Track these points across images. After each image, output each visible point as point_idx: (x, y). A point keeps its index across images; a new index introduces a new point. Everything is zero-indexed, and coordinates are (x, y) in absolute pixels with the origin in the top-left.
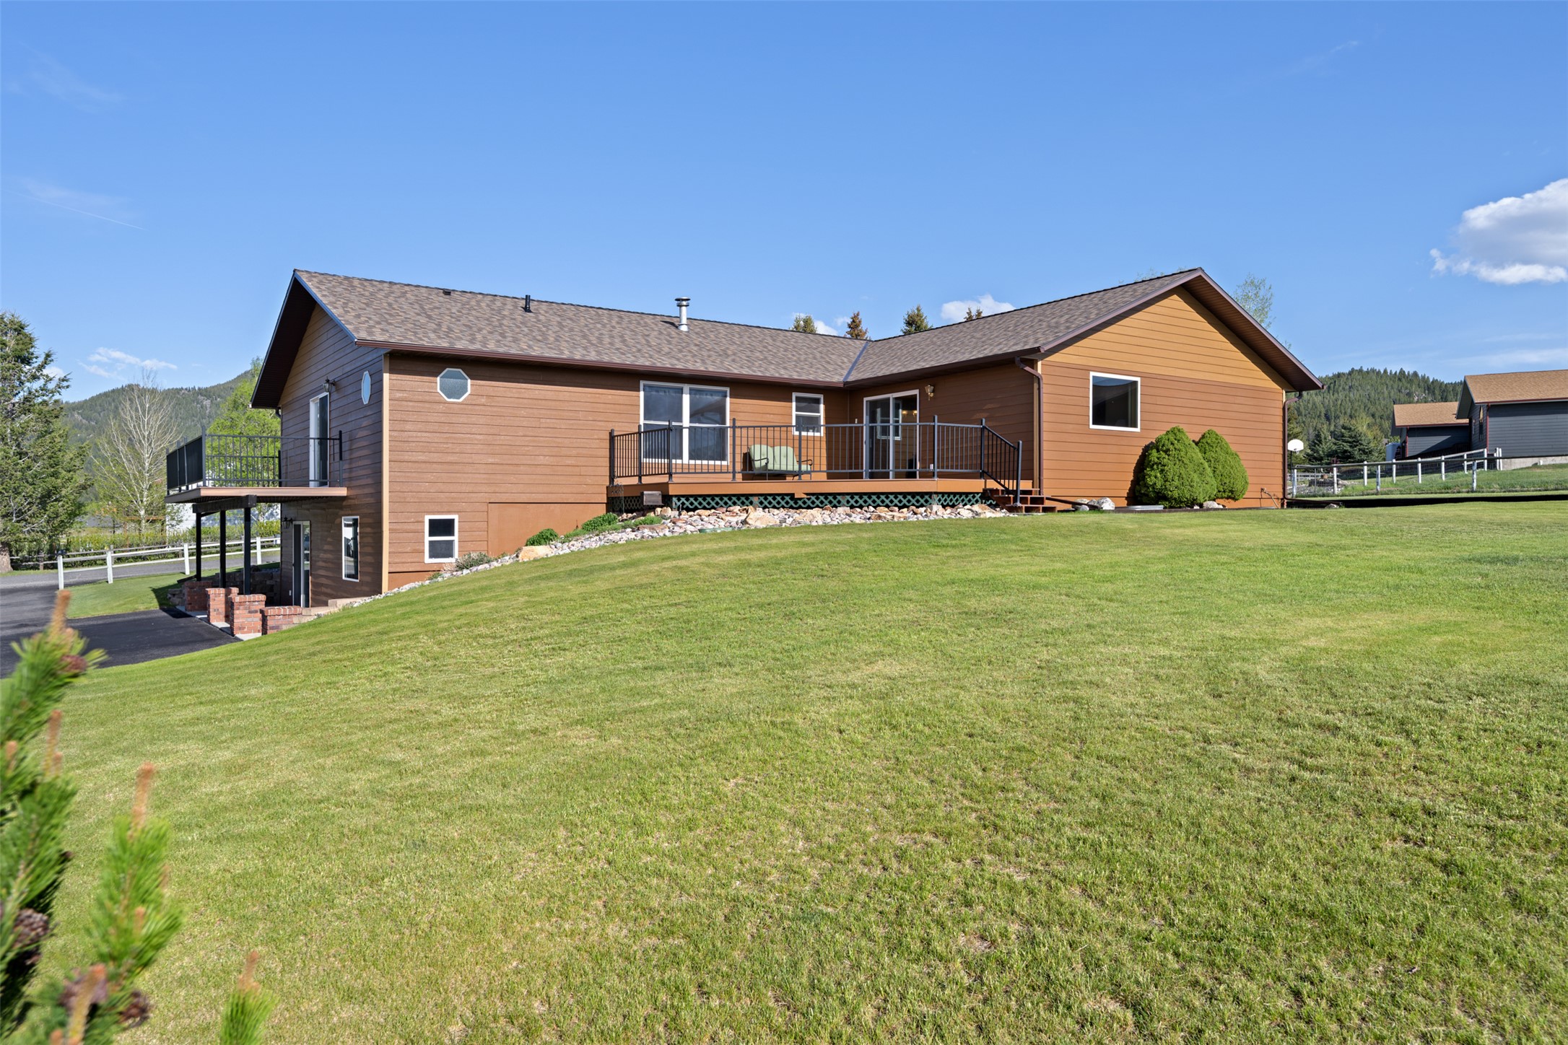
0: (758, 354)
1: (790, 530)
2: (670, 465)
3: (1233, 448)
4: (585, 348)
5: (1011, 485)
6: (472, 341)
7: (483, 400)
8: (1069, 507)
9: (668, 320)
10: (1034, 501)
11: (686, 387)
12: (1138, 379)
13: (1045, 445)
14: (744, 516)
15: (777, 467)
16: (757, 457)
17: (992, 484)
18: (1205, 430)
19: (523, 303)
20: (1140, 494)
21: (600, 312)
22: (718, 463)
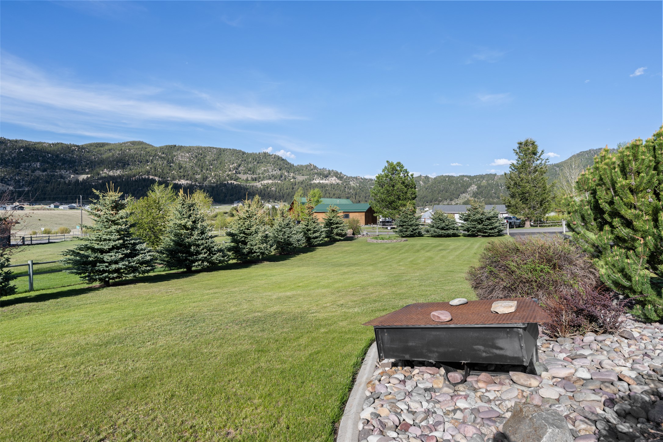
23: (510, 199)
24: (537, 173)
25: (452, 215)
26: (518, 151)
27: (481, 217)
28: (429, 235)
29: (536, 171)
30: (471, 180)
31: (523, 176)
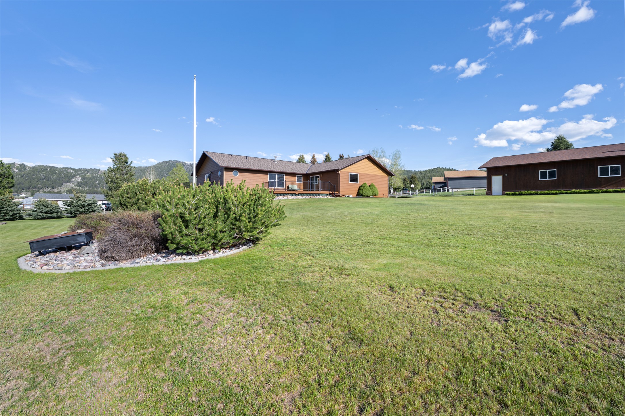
0: (290, 168)
1: (295, 199)
2: (274, 188)
3: (376, 186)
4: (258, 167)
5: (334, 192)
6: (239, 166)
7: (240, 176)
8: (345, 197)
9: (273, 160)
10: (338, 195)
11: (277, 174)
12: (358, 174)
13: (340, 186)
14: (287, 197)
15: (293, 189)
16: (290, 187)
17: (331, 192)
18: (371, 183)
19: (246, 157)
20: (359, 194)
21: (260, 159)
22: (283, 188)
23: (108, 191)
24: (128, 175)
25: (55, 202)
26: (114, 159)
27: (83, 203)
28: (31, 218)
29: (127, 174)
30: (75, 172)
31: (117, 176)
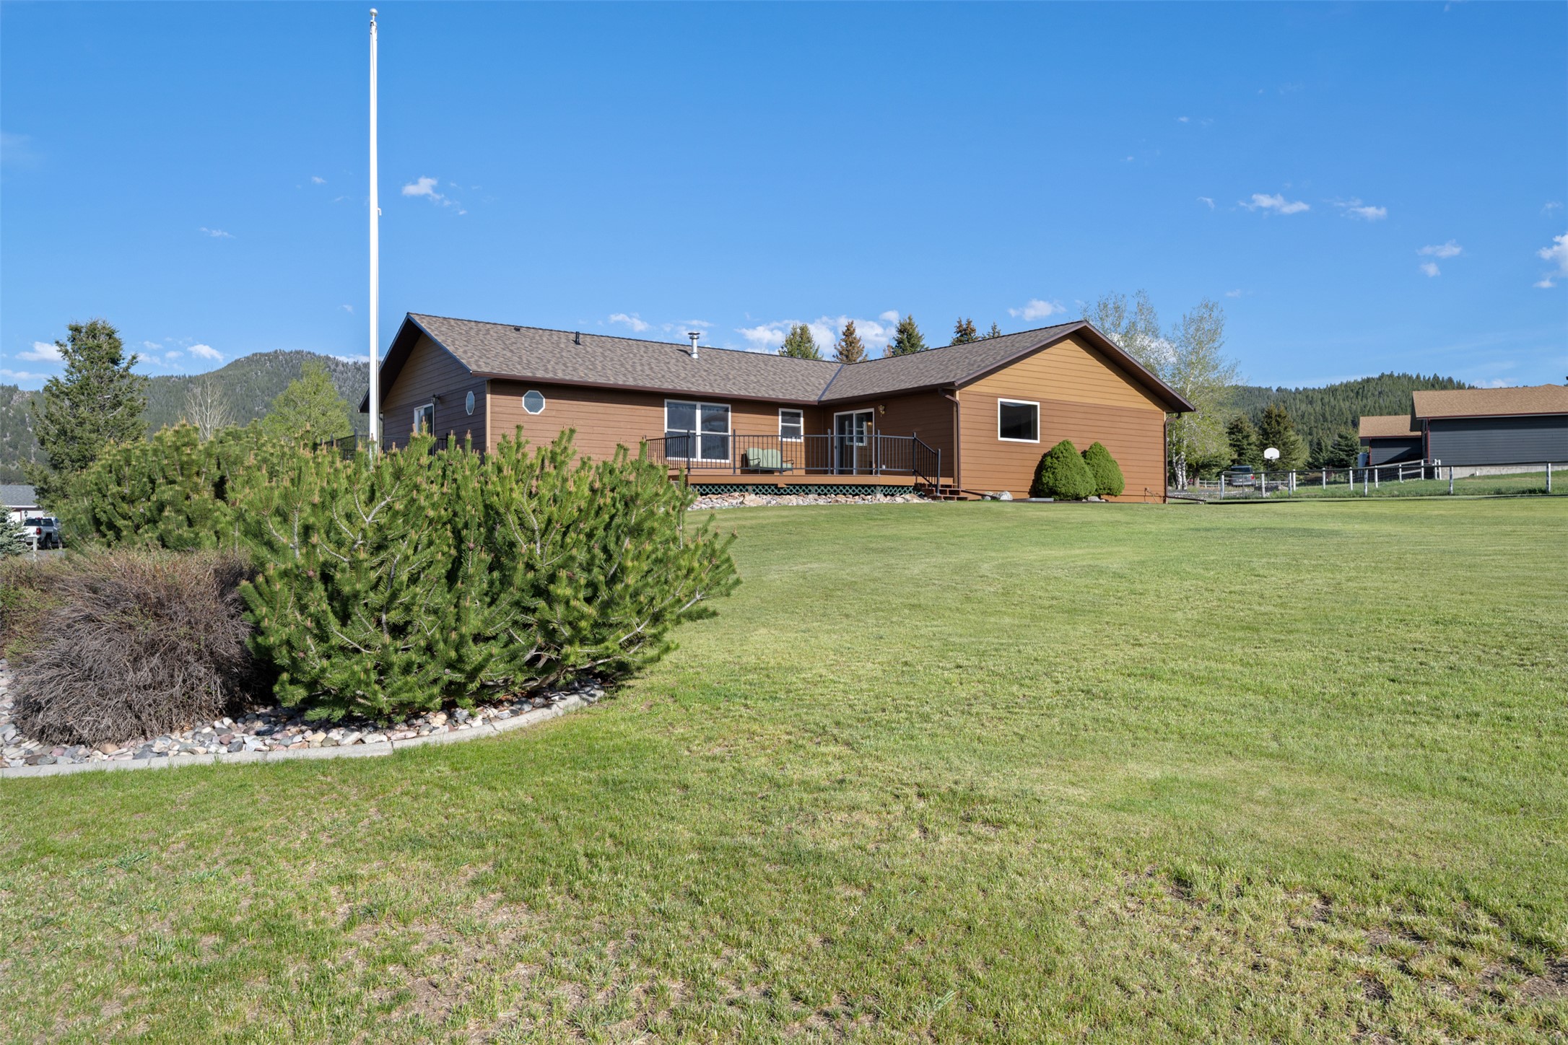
0: (753, 378)
1: (773, 508)
2: (688, 462)
3: (1113, 456)
4: (625, 375)
5: (933, 480)
6: (546, 370)
7: (554, 413)
8: (980, 497)
9: (682, 348)
10: (951, 492)
11: (699, 404)
12: (1038, 404)
13: (962, 452)
14: (742, 499)
15: (765, 465)
16: (751, 457)
17: (921, 480)
18: (1092, 442)
19: (573, 337)
20: (1040, 489)
21: (630, 342)
22: (723, 461)
23: (48, 471)
24: (121, 409)
26: (69, 348)
29: (117, 404)
31: (83, 411)
